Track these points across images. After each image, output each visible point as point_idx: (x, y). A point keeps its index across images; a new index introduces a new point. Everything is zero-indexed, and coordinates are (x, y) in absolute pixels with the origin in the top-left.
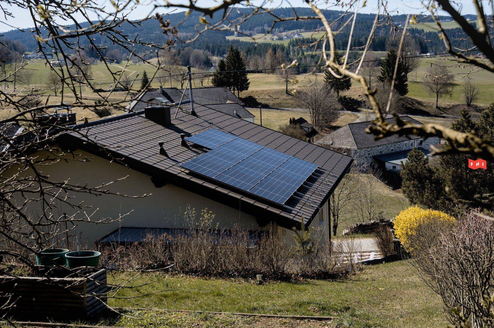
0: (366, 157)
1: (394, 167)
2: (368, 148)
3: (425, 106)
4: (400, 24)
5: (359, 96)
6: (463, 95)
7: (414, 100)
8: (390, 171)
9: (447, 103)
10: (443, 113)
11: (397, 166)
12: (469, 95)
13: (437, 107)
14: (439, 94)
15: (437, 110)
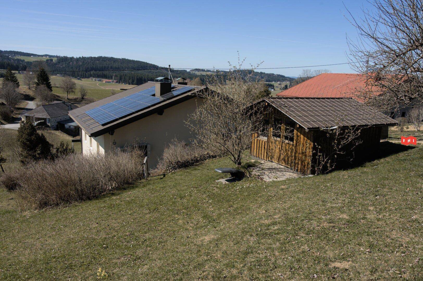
0: (54, 122)
1: (70, 127)
2: (55, 117)
3: (61, 98)
4: (10, 56)
5: (24, 92)
6: (80, 93)
7: (55, 95)
8: (67, 129)
9: (72, 97)
10: (71, 101)
11: (71, 126)
12: (83, 93)
13: (68, 99)
14: (68, 92)
15: (68, 100)
